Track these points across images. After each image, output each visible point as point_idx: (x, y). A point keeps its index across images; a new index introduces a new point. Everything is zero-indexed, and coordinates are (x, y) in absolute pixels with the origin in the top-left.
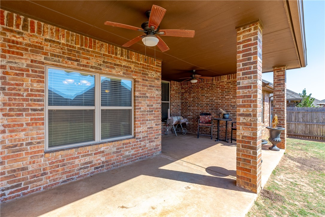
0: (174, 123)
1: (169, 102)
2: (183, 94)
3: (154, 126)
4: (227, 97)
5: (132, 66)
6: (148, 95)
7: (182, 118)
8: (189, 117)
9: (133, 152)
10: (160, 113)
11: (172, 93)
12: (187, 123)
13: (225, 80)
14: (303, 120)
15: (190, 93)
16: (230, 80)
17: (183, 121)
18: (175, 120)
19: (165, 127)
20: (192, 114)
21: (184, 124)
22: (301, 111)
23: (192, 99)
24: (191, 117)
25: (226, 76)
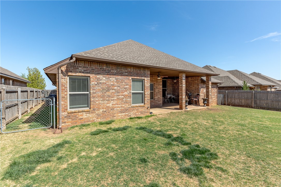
0: (168, 97)
1: (167, 88)
2: (173, 84)
3: (160, 97)
4: (191, 87)
5: (153, 79)
6: (158, 87)
7: (172, 95)
8: (176, 95)
9: (154, 104)
10: (162, 93)
11: (168, 84)
12: (175, 98)
13: (190, 79)
14: (238, 97)
15: (176, 84)
16: (192, 80)
17: (173, 97)
18: (169, 96)
19: (165, 99)
20: (177, 94)
21: (173, 98)
22: (237, 92)
23: (177, 87)
24: (177, 95)
25: (190, 78)
